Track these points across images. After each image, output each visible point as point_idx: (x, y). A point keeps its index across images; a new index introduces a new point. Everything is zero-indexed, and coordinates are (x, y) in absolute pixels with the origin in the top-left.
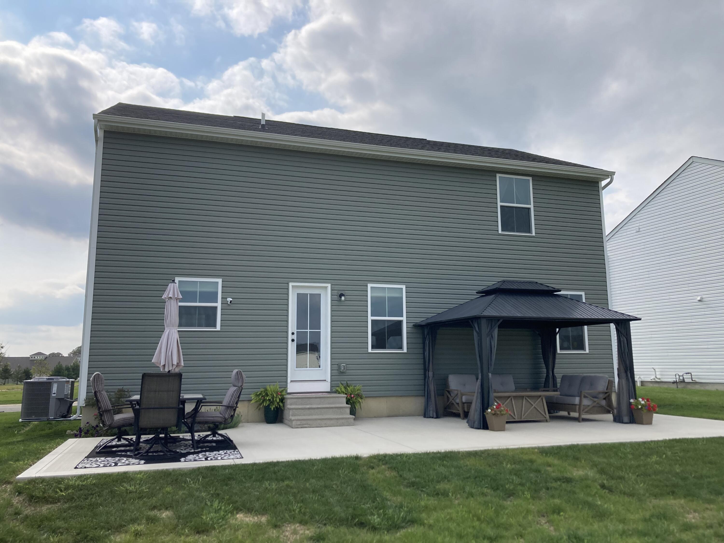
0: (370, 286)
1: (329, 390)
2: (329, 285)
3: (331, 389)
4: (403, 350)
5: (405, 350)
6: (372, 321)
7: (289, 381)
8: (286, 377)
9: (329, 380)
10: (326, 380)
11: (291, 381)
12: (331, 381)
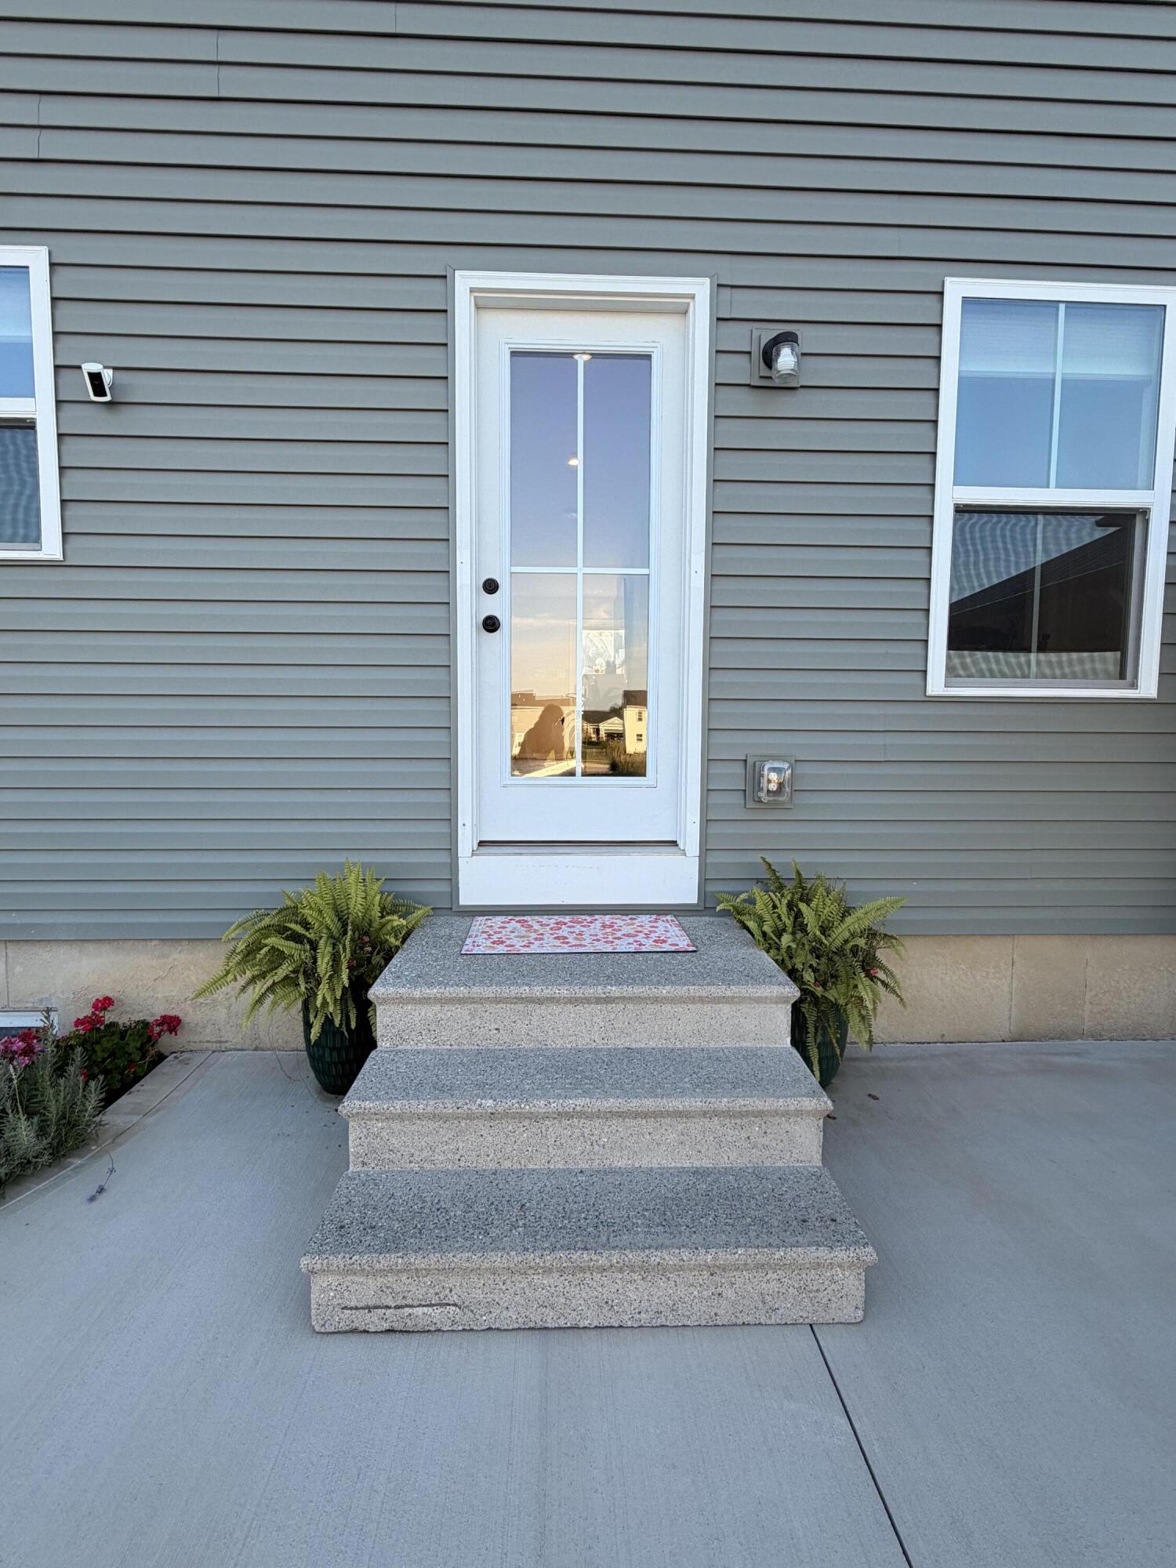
0: (958, 288)
1: (691, 897)
2: (699, 289)
3: (703, 892)
4: (1134, 685)
5: (1148, 686)
6: (962, 510)
7: (466, 843)
8: (452, 821)
9: (691, 842)
10: (674, 843)
11: (482, 843)
12: (705, 851)
